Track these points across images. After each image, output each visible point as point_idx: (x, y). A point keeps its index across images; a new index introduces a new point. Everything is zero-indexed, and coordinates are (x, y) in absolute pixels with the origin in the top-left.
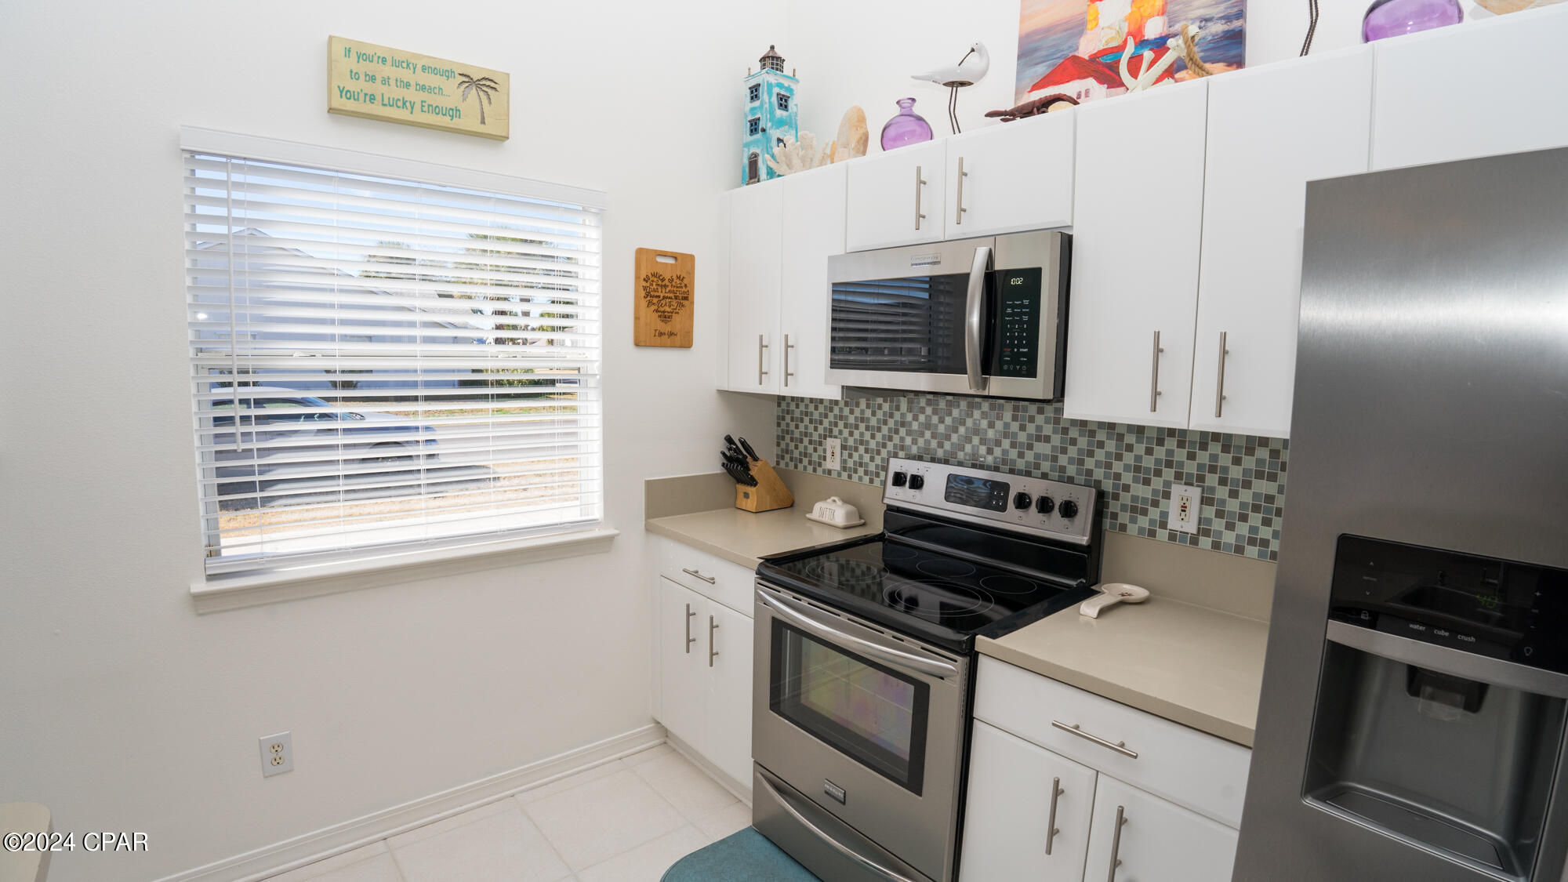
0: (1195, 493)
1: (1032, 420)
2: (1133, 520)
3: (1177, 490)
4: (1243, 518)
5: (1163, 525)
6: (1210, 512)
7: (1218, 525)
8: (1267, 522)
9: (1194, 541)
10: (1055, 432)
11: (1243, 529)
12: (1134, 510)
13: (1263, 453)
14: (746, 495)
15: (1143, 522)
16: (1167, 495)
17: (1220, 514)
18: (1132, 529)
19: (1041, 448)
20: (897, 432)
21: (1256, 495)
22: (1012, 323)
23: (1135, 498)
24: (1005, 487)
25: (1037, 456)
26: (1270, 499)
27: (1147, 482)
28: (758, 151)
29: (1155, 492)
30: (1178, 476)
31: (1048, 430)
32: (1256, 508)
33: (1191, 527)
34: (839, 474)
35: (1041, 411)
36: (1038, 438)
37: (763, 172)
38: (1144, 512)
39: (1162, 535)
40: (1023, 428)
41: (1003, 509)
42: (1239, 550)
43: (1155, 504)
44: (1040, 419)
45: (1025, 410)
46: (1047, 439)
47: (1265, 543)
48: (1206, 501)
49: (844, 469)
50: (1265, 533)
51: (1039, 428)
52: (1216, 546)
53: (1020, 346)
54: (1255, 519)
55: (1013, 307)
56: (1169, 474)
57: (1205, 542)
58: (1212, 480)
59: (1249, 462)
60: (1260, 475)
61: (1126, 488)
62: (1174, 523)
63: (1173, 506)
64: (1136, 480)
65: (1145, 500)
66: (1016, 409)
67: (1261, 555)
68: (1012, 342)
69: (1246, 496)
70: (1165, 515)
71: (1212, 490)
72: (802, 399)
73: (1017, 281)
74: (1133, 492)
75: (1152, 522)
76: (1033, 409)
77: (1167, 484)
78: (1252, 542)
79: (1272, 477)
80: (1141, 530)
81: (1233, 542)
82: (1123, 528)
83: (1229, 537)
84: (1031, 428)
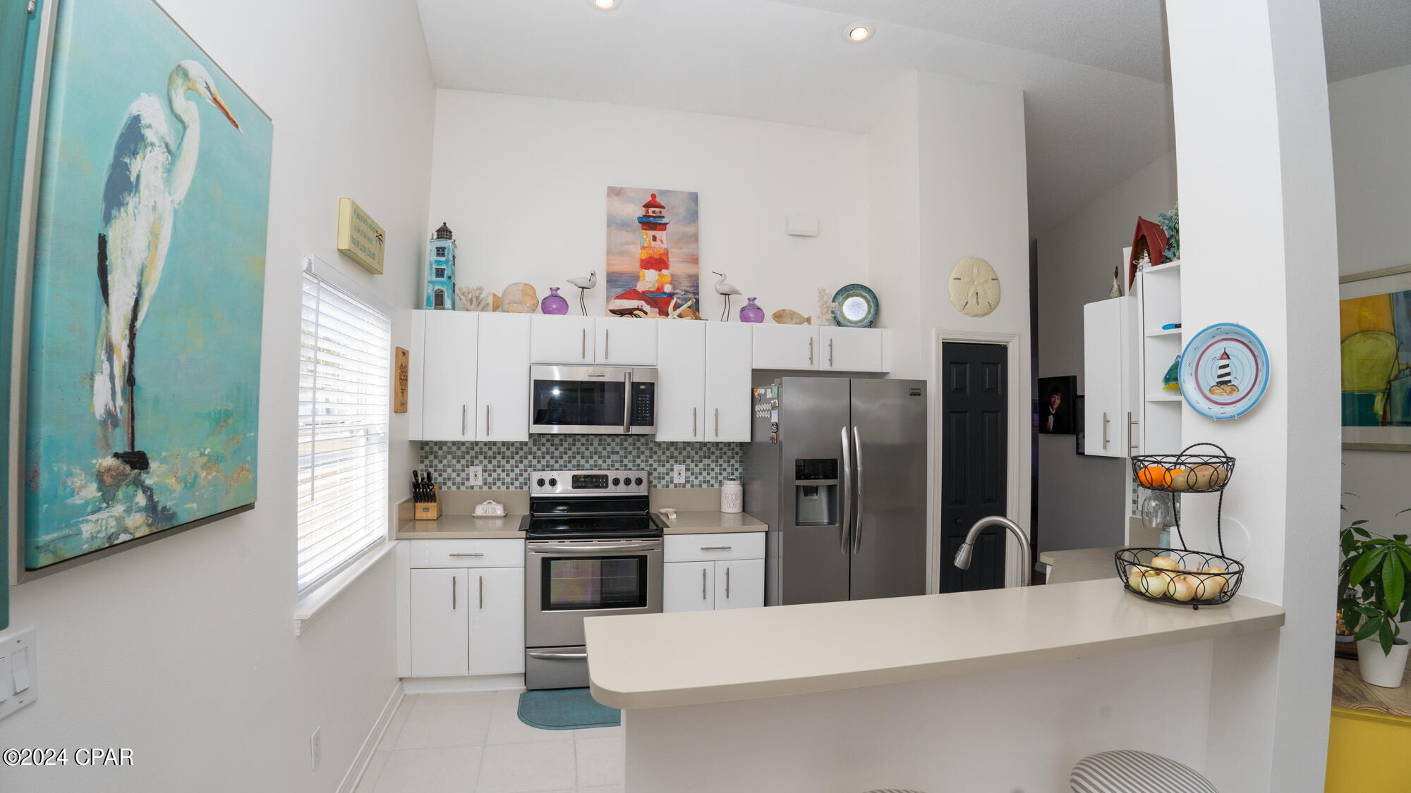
0: (683, 467)
1: (609, 445)
2: (659, 482)
3: (676, 467)
4: (701, 474)
5: (672, 482)
6: (689, 473)
7: (692, 478)
8: (709, 474)
9: (684, 486)
10: (621, 449)
11: (701, 478)
12: (659, 478)
13: (705, 449)
14: (426, 509)
15: (663, 482)
16: (672, 470)
17: (692, 474)
18: (659, 486)
19: (614, 457)
20: (526, 458)
21: (704, 465)
22: (642, 404)
23: (659, 473)
24: (606, 477)
25: (613, 461)
26: (709, 465)
27: (664, 466)
28: (444, 289)
29: (667, 469)
30: (676, 462)
31: (617, 449)
32: (705, 470)
33: (683, 481)
34: (481, 488)
35: (613, 440)
36: (613, 453)
37: (448, 303)
38: (664, 478)
39: (672, 486)
40: (604, 449)
41: (607, 487)
42: (700, 486)
43: (668, 474)
44: (613, 444)
45: (605, 440)
46: (617, 453)
47: (709, 481)
48: (687, 470)
49: (485, 484)
50: (708, 478)
51: (613, 448)
52: (692, 486)
53: (646, 413)
54: (705, 473)
55: (642, 397)
56: (672, 461)
57: (688, 486)
58: (688, 461)
59: (701, 453)
60: (705, 457)
61: (655, 470)
62: (676, 480)
63: (675, 474)
64: (659, 466)
65: (663, 473)
66: (600, 440)
67: (708, 486)
68: (642, 411)
69: (701, 465)
70: (672, 478)
71: (689, 465)
72: (445, 443)
73: (642, 387)
74: (658, 471)
75: (667, 482)
76: (609, 440)
77: (672, 465)
78: (704, 482)
79: (709, 457)
80: (663, 486)
81: (698, 483)
82: (655, 486)
83: (696, 482)
84: (609, 449)
